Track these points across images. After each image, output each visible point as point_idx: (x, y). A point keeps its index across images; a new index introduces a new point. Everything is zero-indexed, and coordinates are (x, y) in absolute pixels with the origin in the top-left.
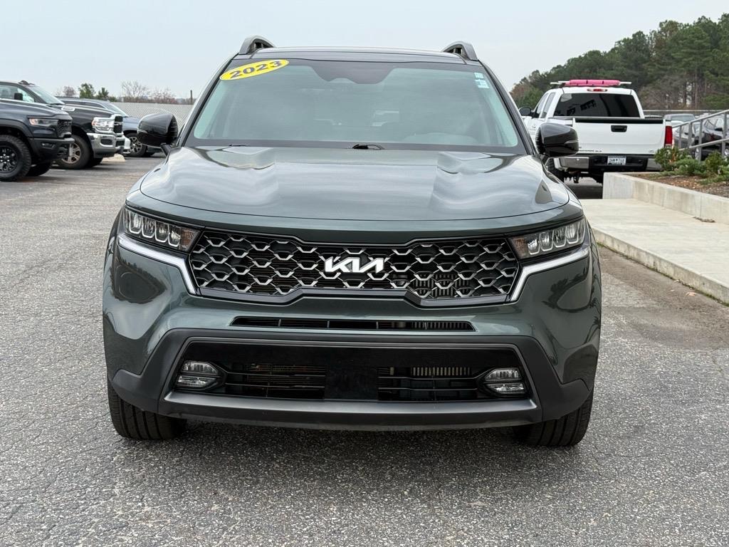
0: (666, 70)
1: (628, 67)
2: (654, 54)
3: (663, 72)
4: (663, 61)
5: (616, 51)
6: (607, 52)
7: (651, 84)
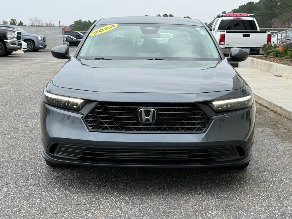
0: (284, 11)
1: (267, 9)
2: (279, 3)
3: (283, 12)
4: (283, 6)
5: (261, 2)
6: (257, 2)
7: (277, 17)
